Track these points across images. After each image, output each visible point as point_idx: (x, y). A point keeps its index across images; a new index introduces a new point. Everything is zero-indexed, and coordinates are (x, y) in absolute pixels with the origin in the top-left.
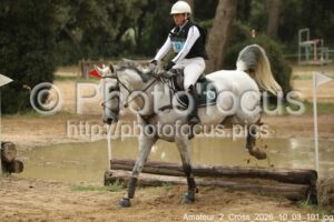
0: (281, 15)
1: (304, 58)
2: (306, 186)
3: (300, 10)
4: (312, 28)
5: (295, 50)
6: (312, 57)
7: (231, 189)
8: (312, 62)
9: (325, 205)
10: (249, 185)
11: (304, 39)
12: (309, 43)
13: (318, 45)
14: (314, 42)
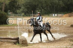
0: (5, 8)
1: (9, 16)
2: (17, 40)
3: (8, 7)
4: (10, 10)
5: (8, 14)
6: (11, 16)
7: (2, 41)
8: (11, 17)
9: (21, 44)
10: (5, 40)
11: (9, 12)
12: (10, 13)
13: (12, 13)
14: (11, 13)
